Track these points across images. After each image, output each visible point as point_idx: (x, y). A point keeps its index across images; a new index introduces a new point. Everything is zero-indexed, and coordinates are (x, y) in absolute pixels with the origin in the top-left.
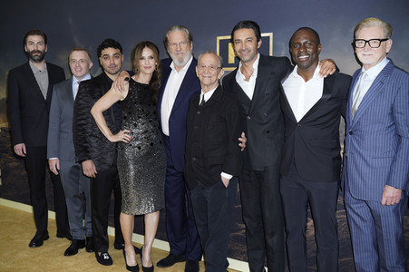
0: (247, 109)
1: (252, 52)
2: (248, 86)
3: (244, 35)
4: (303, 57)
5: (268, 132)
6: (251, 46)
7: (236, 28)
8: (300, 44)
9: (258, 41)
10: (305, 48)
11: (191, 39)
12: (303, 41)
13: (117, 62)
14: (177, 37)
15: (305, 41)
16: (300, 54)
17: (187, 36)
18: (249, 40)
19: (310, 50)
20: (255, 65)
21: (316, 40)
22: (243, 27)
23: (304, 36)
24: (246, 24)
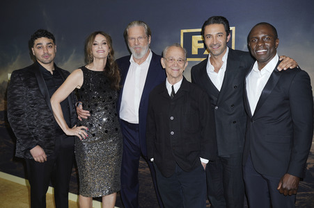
0: (215, 99)
1: (222, 46)
2: (217, 78)
3: (215, 30)
4: (262, 51)
5: (234, 122)
6: (221, 40)
7: (207, 23)
8: (258, 38)
9: (227, 35)
10: (263, 42)
11: (149, 33)
12: (261, 36)
13: (51, 51)
14: (136, 32)
15: (263, 35)
16: (258, 48)
17: (145, 31)
18: (219, 35)
19: (268, 45)
20: (225, 58)
21: (274, 35)
22: (214, 23)
23: (263, 30)
24: (217, 20)
